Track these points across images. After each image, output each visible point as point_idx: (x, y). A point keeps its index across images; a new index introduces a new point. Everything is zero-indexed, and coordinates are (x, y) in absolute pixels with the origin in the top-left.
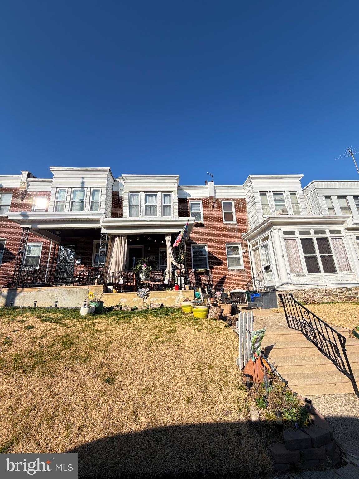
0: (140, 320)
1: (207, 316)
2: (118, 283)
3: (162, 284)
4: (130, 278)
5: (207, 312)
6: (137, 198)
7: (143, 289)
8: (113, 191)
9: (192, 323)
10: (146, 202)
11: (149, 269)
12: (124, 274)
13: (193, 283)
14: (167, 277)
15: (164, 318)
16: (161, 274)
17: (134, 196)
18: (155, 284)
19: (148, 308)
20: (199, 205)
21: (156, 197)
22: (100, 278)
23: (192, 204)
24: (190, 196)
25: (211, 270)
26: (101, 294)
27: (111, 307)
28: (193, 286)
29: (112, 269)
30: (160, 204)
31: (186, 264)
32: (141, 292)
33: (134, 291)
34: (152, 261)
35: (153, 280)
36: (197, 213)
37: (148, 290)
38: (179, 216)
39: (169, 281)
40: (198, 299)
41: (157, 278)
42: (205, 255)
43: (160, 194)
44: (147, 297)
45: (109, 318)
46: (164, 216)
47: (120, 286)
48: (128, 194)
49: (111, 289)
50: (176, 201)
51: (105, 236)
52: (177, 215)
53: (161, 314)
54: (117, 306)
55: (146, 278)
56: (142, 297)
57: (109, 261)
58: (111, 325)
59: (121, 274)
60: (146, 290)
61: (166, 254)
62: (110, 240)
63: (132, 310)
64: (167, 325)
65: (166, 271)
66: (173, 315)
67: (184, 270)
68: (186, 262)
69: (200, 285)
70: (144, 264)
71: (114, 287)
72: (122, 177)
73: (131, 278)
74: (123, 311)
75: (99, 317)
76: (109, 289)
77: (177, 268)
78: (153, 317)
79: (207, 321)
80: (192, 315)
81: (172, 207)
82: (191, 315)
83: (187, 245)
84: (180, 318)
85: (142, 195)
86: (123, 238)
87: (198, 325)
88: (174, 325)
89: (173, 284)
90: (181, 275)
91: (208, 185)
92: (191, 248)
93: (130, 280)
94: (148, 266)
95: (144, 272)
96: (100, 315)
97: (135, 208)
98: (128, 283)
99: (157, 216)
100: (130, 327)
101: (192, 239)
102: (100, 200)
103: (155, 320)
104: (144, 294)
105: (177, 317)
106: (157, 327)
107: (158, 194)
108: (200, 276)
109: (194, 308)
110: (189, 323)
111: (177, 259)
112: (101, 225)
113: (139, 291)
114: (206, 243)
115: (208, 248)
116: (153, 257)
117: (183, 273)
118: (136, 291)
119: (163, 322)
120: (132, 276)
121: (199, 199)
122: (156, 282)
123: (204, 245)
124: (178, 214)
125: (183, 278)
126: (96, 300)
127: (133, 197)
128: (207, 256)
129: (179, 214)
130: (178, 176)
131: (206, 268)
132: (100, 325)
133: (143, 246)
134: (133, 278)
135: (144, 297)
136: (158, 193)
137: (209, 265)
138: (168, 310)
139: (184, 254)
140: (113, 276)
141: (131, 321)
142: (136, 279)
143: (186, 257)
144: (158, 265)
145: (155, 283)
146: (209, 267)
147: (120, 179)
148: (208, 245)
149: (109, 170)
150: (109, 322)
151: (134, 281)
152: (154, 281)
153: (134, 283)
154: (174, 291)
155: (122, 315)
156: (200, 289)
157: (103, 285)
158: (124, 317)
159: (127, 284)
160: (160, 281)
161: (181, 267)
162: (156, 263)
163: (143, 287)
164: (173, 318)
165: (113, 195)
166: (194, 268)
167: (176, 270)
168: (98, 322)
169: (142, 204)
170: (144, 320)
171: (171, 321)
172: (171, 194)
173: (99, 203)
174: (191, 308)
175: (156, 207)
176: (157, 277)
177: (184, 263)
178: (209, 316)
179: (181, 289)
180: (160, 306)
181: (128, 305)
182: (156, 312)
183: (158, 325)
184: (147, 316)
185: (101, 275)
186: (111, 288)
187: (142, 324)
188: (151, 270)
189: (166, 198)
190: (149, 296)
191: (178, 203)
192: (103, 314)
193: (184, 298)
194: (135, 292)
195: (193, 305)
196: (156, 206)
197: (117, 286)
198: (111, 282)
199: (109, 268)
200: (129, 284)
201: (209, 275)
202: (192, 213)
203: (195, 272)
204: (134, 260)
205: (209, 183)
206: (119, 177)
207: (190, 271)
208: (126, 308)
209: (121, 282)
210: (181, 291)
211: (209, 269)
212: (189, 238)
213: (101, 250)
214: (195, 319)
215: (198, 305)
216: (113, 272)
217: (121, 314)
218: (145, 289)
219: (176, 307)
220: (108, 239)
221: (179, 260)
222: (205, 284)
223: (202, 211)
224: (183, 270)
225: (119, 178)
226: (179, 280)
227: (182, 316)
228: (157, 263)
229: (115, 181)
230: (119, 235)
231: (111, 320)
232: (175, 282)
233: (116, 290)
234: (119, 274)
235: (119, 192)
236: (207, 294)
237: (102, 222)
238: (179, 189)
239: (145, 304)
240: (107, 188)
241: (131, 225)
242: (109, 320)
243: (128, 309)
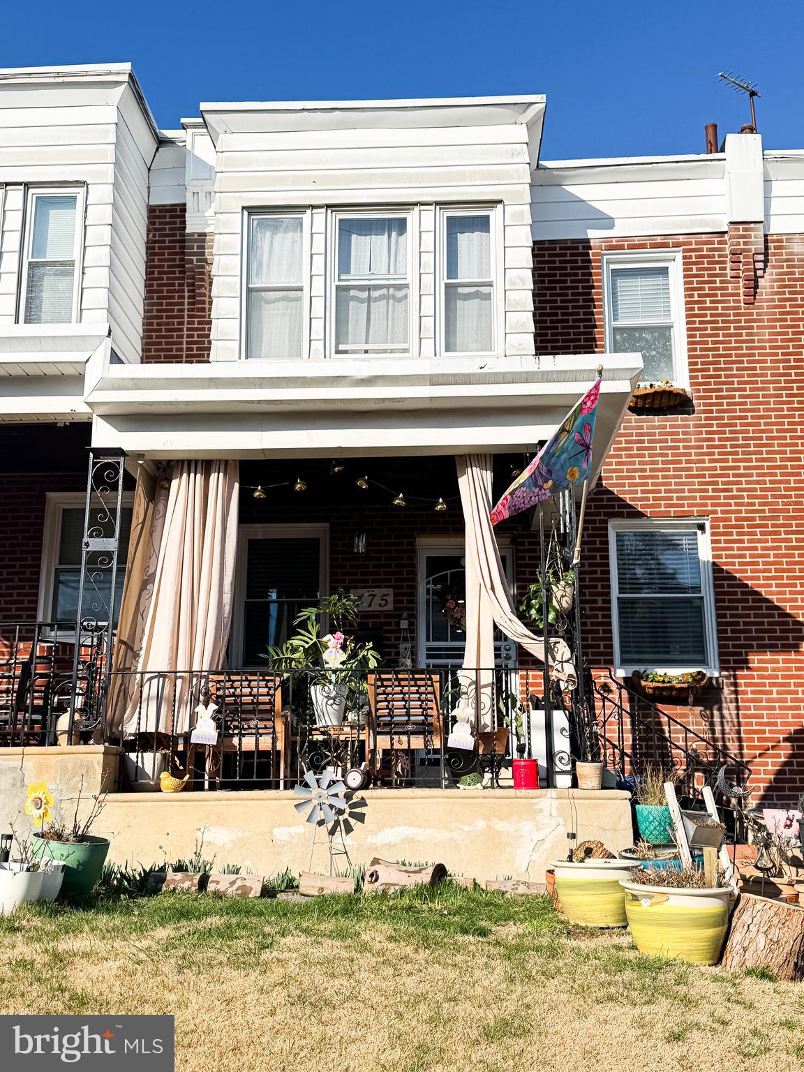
0: (316, 953)
1: (719, 954)
2: (187, 737)
3: (436, 751)
4: (253, 712)
5: (715, 926)
6: (294, 242)
7: (330, 773)
8: (154, 201)
9: (628, 986)
10: (344, 266)
11: (365, 659)
12: (224, 688)
13: (623, 754)
14: (464, 710)
15: (457, 949)
16: (434, 693)
17: (274, 234)
18: (396, 746)
19: (358, 889)
20: (660, 280)
21: (402, 238)
22: (85, 704)
23: (616, 273)
24: (608, 222)
25: (735, 677)
26: (96, 798)
27: (147, 875)
28: (623, 771)
29: (156, 656)
30: (428, 280)
31: (577, 635)
32: (315, 790)
33: (277, 787)
34: (375, 615)
35: (386, 725)
36: (651, 329)
37: (355, 778)
38: (537, 348)
39: (477, 730)
40: (656, 847)
41: (408, 714)
42: (697, 589)
43: (428, 214)
44: (352, 821)
45: (141, 930)
46: (447, 350)
47: (198, 753)
48: (236, 221)
49: (148, 769)
50: (525, 259)
51: (114, 467)
52: (529, 341)
53: (437, 926)
54: (180, 868)
55: (347, 709)
56: (321, 823)
57: (139, 612)
58: (156, 974)
59: (207, 683)
60: (345, 782)
61: (463, 574)
62: (140, 491)
63: (268, 892)
64: (479, 990)
65: (460, 673)
66: (509, 931)
67: (570, 669)
68: (584, 624)
69: (664, 764)
70: (332, 632)
71: (164, 756)
72: (200, 120)
73: (261, 712)
74: (218, 895)
75: (86, 928)
76: (139, 771)
77: (525, 660)
78: (391, 939)
79: (723, 980)
80: (624, 941)
81: (497, 293)
82: (616, 940)
83: (585, 522)
84: (553, 952)
85: (320, 225)
86: (213, 477)
87: (663, 1004)
88: (523, 996)
89: (500, 750)
90: (550, 700)
91: (723, 150)
92: (607, 543)
93: (252, 723)
94: (356, 641)
95: (333, 678)
96: (91, 914)
97: (281, 304)
98: (242, 735)
99: (405, 351)
100: (262, 991)
101: (615, 490)
102: (76, 256)
103: (405, 959)
104: (333, 801)
105: (537, 949)
106: (421, 998)
107: (412, 217)
108: (666, 709)
109: (635, 898)
110: (612, 990)
111: (529, 607)
112: (89, 404)
113: (306, 785)
114: (703, 514)
115: (713, 542)
116: (384, 591)
117: (563, 685)
118: (286, 788)
119: (453, 974)
120: (266, 699)
121: (662, 242)
122: (404, 738)
123: (687, 526)
124: (531, 337)
125: (560, 719)
126: (69, 830)
127: (265, 240)
128: (708, 594)
129: (536, 335)
130: (539, 101)
131: (703, 662)
132: (94, 971)
133: (326, 525)
134: (272, 710)
135: (337, 823)
136: (417, 209)
137: (720, 646)
138: (478, 903)
139: (572, 576)
140: (159, 698)
141: (266, 955)
142: (285, 717)
143: (581, 593)
144: (413, 639)
145: (400, 742)
146: (721, 661)
147: (190, 131)
148: (712, 527)
149: (126, 78)
150: (142, 956)
151: (280, 727)
152: (391, 728)
153: (274, 740)
154: (512, 792)
155: (214, 921)
156: (669, 787)
157: (101, 748)
158: (226, 933)
159: (235, 741)
160: (424, 729)
161: (549, 650)
162: (398, 624)
163: (329, 764)
164: (513, 952)
165: (149, 231)
166: (624, 662)
167: (516, 670)
168: (86, 955)
169: (318, 283)
170: (344, 954)
171: (500, 967)
172: (495, 215)
173: (71, 274)
174: (619, 895)
175: (400, 300)
176: (408, 709)
177: (567, 631)
178: (727, 954)
179: (549, 783)
180: (426, 877)
181: (245, 864)
182: (409, 908)
183: (422, 988)
184: (358, 934)
185: (89, 692)
186: (148, 761)
187: (333, 976)
188: (373, 664)
189: (464, 239)
190: (361, 818)
191: (534, 270)
192: (108, 911)
193: (572, 836)
194: (281, 792)
195: (633, 881)
196: (400, 294)
197: (182, 756)
198: (152, 729)
199: (143, 653)
200: (248, 743)
201: (720, 709)
202: (616, 330)
203: (631, 684)
204: (274, 609)
205: (732, 140)
206: (183, 120)
207: (600, 676)
208: (233, 883)
209: (206, 732)
210: (550, 792)
211: (722, 669)
212: (599, 485)
213: (90, 549)
214: (643, 965)
215: (660, 881)
216: (160, 675)
217: (207, 914)
218: (339, 777)
219: (522, 889)
220: (130, 484)
221: (539, 611)
222: (694, 762)
223: (683, 313)
224: (564, 670)
225: (184, 127)
226: (538, 728)
227: (563, 940)
228: (404, 624)
229: (161, 142)
230: (189, 462)
231: (155, 947)
232: (514, 743)
233: (173, 775)
234: (191, 681)
235: (183, 207)
236: (716, 818)
237: (98, 388)
238: (542, 182)
239: (341, 864)
240: (116, 185)
241: (259, 402)
242: (145, 943)
243: (242, 887)
